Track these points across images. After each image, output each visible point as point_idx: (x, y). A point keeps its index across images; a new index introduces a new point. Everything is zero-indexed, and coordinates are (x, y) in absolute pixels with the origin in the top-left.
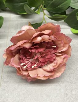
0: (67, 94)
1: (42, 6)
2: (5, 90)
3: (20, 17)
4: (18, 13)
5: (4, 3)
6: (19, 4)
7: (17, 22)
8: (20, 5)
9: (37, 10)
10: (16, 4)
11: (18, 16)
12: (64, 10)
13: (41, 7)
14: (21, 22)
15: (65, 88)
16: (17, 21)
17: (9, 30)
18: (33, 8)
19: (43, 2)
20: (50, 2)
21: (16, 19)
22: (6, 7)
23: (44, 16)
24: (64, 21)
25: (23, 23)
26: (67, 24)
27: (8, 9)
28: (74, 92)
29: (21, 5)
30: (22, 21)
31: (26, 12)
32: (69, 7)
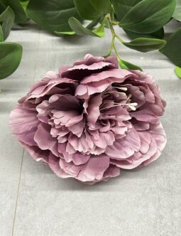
0: (161, 217)
1: (108, 15)
2: (27, 204)
3: (59, 41)
4: (57, 32)
5: (25, 8)
6: (57, 12)
7: (52, 53)
8: (59, 14)
9: (99, 25)
10: (50, 13)
11: (55, 38)
12: (160, 27)
13: (108, 18)
14: (62, 52)
15: (157, 203)
16: (53, 50)
17: (37, 71)
19: (112, 6)
20: (127, 7)
21: (50, 46)
22: (28, 17)
23: (114, 39)
24: (160, 51)
25: (67, 54)
26: (165, 57)
27: (32, 21)
28: (176, 214)
29: (62, 14)
30: (64, 49)
31: (72, 31)
32: (172, 18)
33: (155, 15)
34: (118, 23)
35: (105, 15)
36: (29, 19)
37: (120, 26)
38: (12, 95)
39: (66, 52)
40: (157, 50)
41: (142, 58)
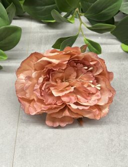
0: (112, 140)
1: (77, 9)
2: (24, 131)
3: (44, 26)
4: (43, 21)
5: (22, 5)
6: (43, 7)
7: (40, 34)
8: (45, 9)
9: (71, 16)
10: (39, 8)
11: (42, 25)
12: (111, 17)
13: (77, 11)
14: (46, 34)
15: (110, 131)
16: (40, 32)
17: (30, 46)
18: (64, 14)
19: (80, 3)
20: (90, 4)
21: (39, 30)
22: (24, 11)
23: (81, 24)
24: (111, 33)
25: (49, 36)
26: (115, 37)
27: (27, 14)
28: (122, 138)
29: (47, 8)
30: (48, 32)
31: (53, 20)
32: (119, 11)
33: (108, 8)
34: (83, 14)
35: (75, 9)
36: (25, 12)
37: (85, 16)
38: (14, 61)
39: (49, 34)
40: (110, 32)
41: (100, 38)
